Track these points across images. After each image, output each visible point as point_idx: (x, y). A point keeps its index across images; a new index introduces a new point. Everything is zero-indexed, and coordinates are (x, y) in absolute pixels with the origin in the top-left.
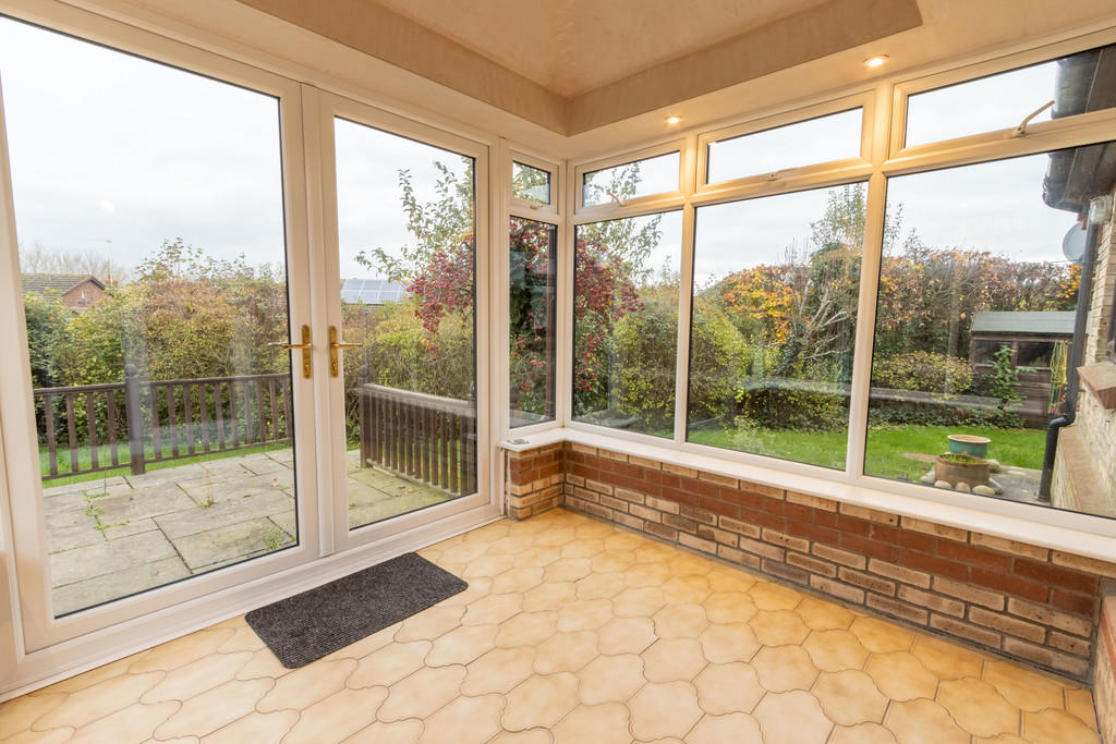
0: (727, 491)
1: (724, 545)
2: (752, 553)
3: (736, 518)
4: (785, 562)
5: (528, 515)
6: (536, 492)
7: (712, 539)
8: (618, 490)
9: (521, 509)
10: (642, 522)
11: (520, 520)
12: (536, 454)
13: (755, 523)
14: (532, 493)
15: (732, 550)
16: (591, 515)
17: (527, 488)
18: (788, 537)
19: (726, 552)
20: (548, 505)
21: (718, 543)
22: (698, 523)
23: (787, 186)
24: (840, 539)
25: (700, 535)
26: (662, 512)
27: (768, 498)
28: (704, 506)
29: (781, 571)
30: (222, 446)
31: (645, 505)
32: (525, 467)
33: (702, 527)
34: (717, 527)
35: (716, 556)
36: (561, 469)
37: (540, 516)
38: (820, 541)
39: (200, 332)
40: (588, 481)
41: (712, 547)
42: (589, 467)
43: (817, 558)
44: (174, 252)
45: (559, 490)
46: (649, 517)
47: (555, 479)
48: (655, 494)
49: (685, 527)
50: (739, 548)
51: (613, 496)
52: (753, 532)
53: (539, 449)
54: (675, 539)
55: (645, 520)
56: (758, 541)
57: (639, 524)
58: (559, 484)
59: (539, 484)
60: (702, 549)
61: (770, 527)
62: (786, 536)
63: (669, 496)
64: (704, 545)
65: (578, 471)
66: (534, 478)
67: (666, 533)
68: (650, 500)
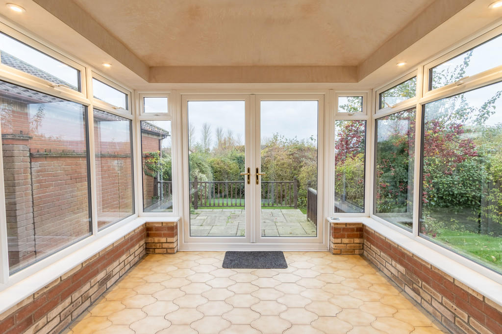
0: (426, 268)
1: (424, 300)
2: (438, 311)
3: (430, 286)
4: (454, 323)
5: (338, 253)
6: (344, 244)
7: (419, 294)
8: (382, 254)
9: (334, 249)
10: (390, 273)
11: (334, 254)
12: (344, 226)
13: (439, 292)
14: (341, 243)
15: (428, 304)
16: (371, 263)
17: (339, 241)
18: (456, 308)
19: (425, 305)
20: (352, 252)
21: (422, 298)
22: (413, 283)
23: (466, 87)
24: (486, 321)
25: (414, 290)
26: (398, 271)
27: (445, 279)
28: (416, 273)
29: (452, 327)
30: (269, 204)
31: (391, 265)
32: (338, 231)
33: (414, 285)
34: (421, 288)
35: (420, 305)
36: (361, 237)
37: (345, 256)
38: (474, 318)
39: (277, 165)
40: (371, 245)
41: (419, 299)
42: (372, 238)
43: (471, 326)
44: (276, 137)
45: (360, 247)
46: (393, 272)
47: (357, 240)
48: (396, 260)
49: (408, 283)
50: (431, 305)
51: (380, 256)
52: (438, 297)
53: (346, 224)
54: (403, 288)
55: (392, 273)
56: (440, 304)
57: (389, 274)
58: (359, 243)
59: (346, 240)
60: (415, 299)
61: (446, 297)
62: (455, 307)
63: (401, 263)
64: (415, 296)
65: (368, 240)
66: (342, 237)
67: (400, 283)
68: (394, 263)
